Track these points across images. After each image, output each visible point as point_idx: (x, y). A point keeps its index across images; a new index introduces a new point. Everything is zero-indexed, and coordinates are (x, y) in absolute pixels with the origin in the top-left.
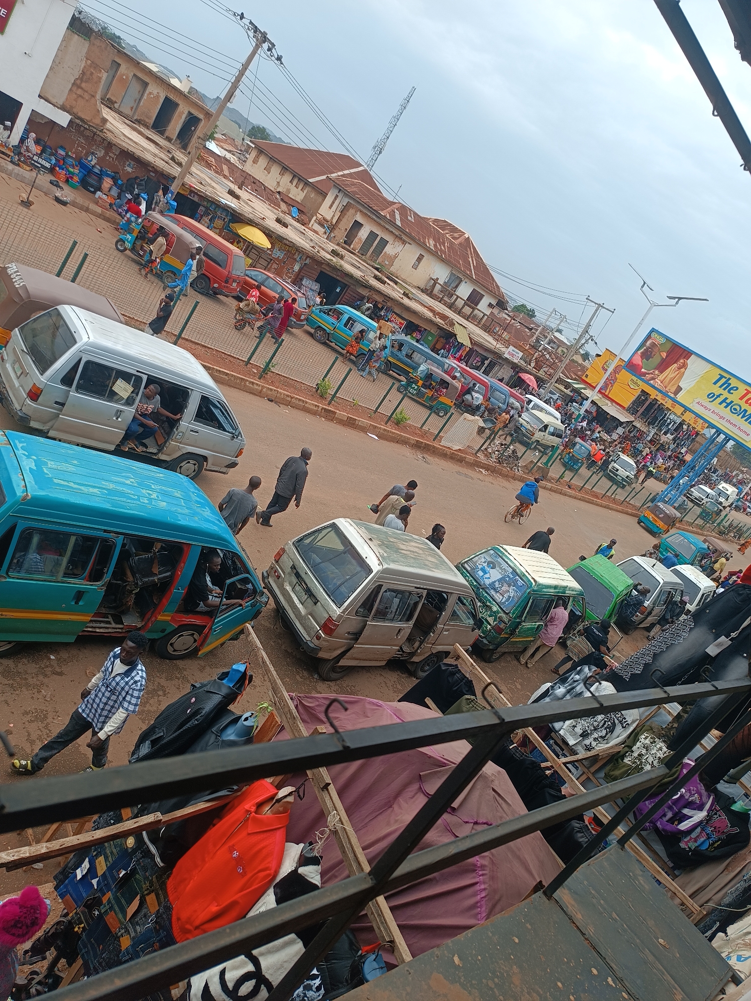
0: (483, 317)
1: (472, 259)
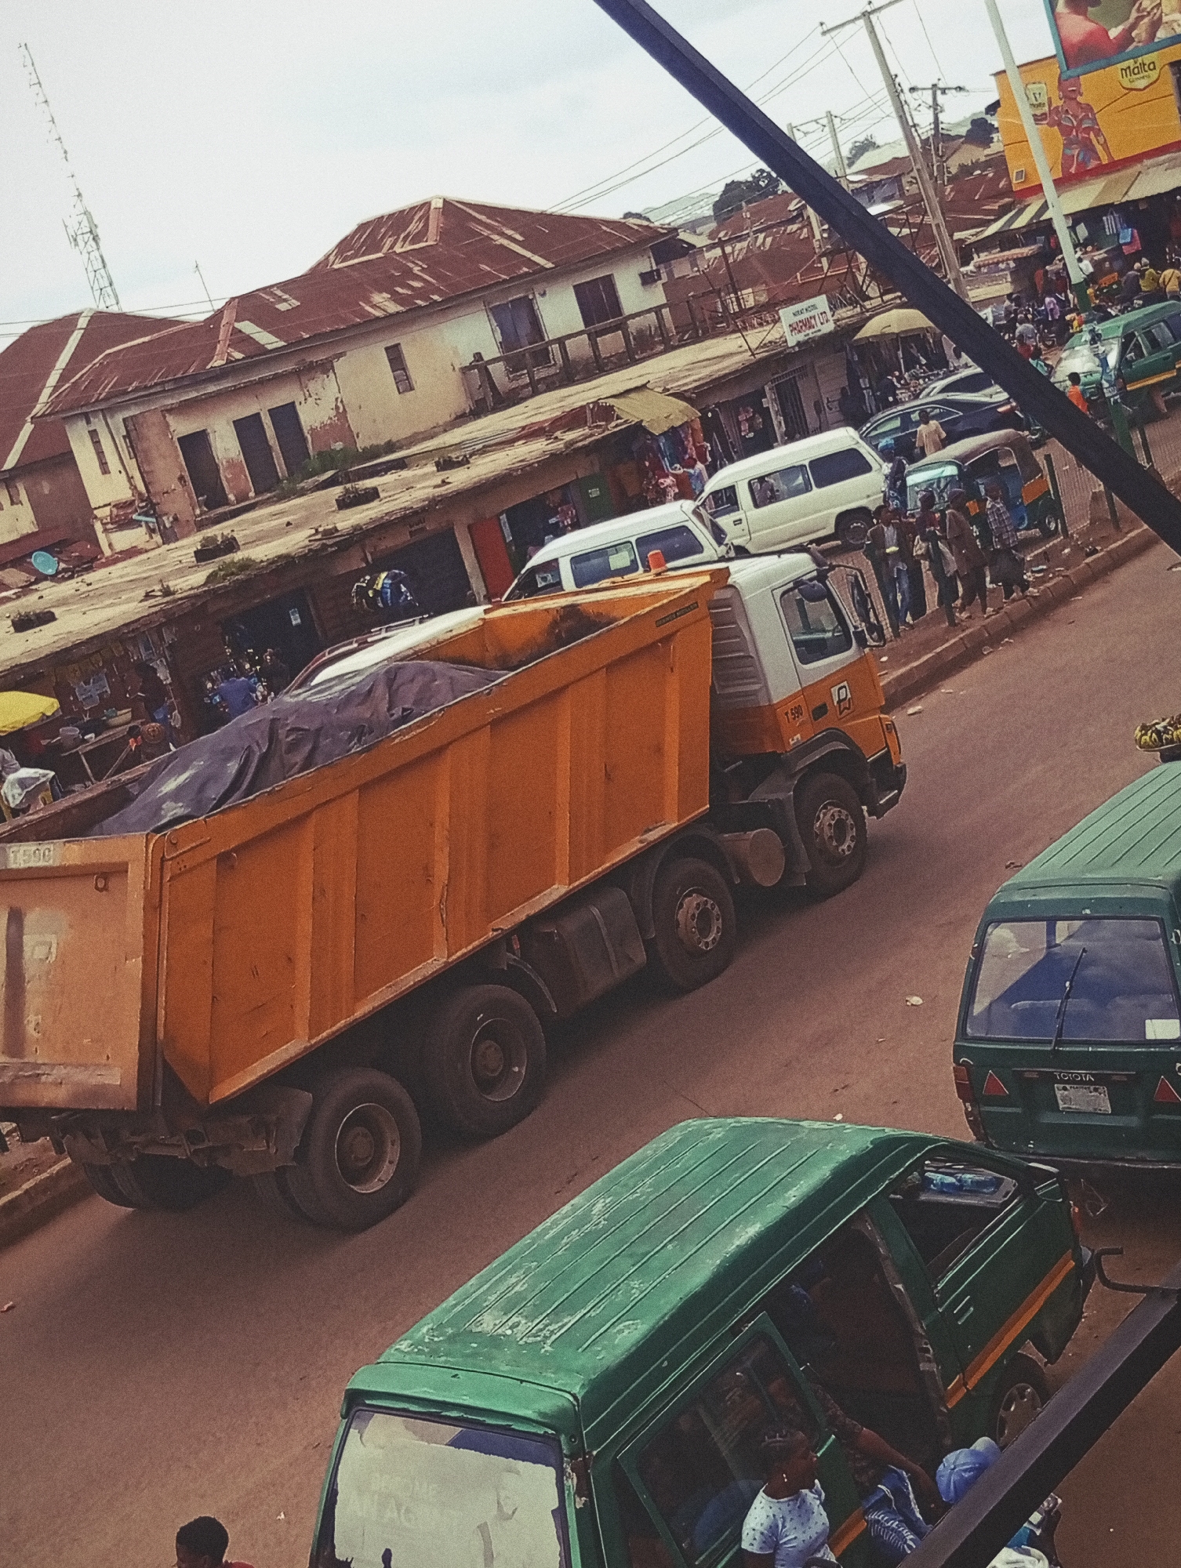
0: (660, 318)
1: (502, 234)
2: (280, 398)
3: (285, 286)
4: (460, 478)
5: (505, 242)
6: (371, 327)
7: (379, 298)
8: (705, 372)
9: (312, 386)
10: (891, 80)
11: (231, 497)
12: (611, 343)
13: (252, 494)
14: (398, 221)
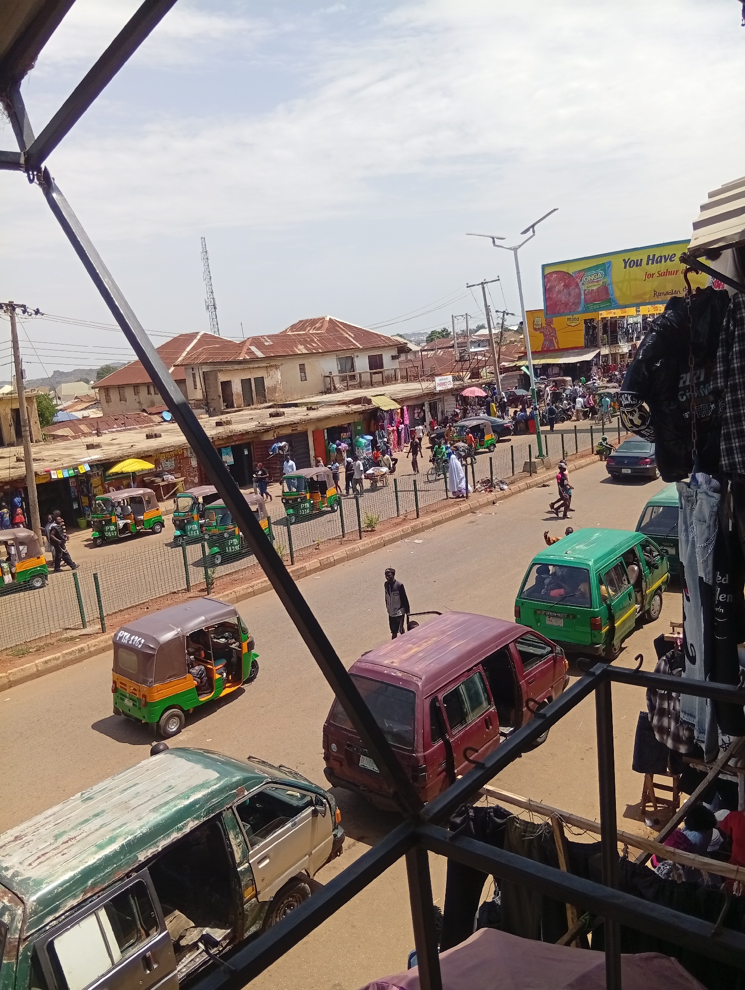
0: (395, 372)
1: (347, 333)
2: (259, 374)
3: (269, 337)
4: (313, 414)
5: (347, 336)
6: (296, 357)
7: (301, 347)
8: (407, 393)
9: (271, 373)
10: (487, 307)
11: (235, 405)
12: (377, 378)
13: (242, 406)
14: (313, 322)
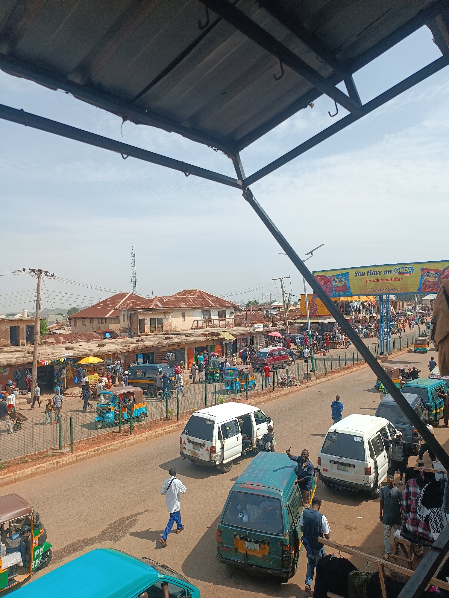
0: (232, 320)
1: (208, 298)
2: (160, 316)
3: (167, 297)
4: (190, 339)
5: (208, 300)
6: (180, 308)
7: (183, 304)
8: (238, 332)
9: (167, 316)
10: (283, 290)
11: (146, 332)
14: (190, 292)
